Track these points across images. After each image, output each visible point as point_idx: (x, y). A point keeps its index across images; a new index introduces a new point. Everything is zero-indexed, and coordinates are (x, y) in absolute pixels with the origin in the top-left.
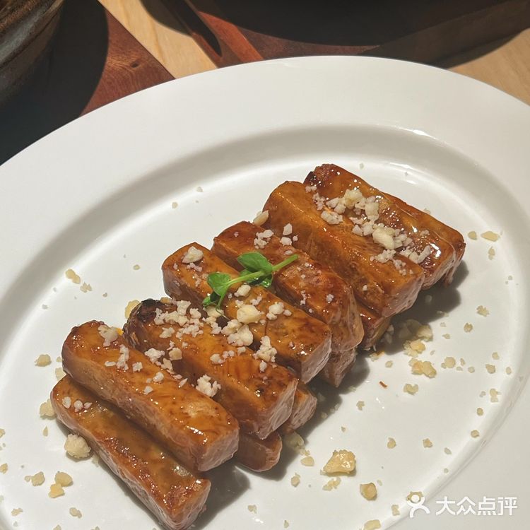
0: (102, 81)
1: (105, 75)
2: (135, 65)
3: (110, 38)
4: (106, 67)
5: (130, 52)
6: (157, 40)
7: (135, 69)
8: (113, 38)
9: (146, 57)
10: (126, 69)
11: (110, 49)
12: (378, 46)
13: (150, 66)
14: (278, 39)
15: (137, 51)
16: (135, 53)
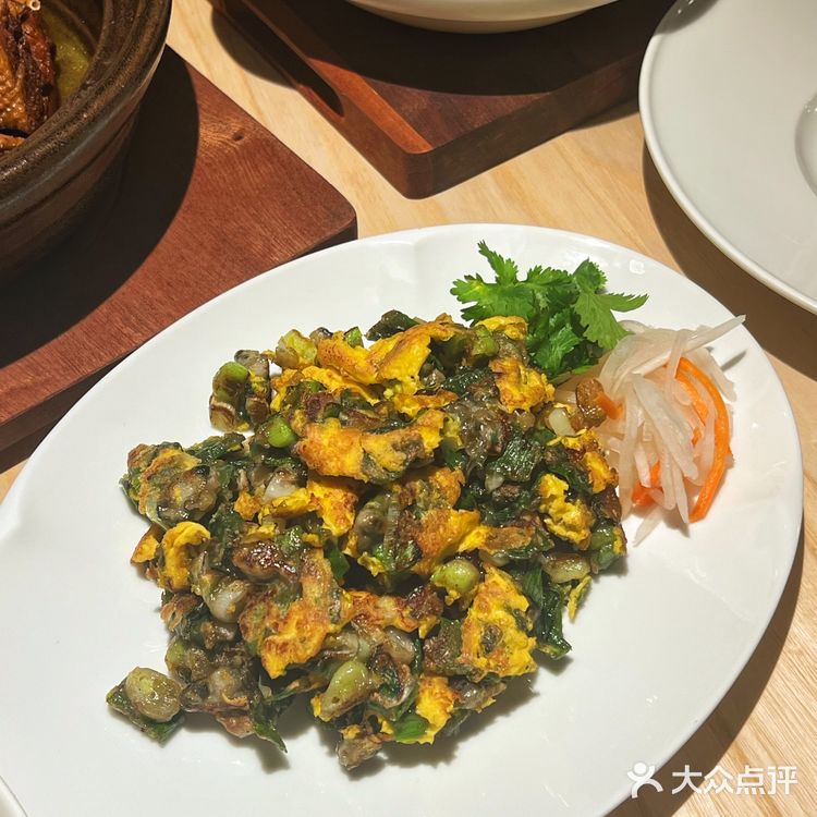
0: (198, 161)
1: (201, 153)
2: (237, 137)
3: (199, 102)
4: (201, 143)
5: (228, 119)
6: (253, 97)
7: (239, 142)
8: (203, 102)
9: (250, 125)
10: (227, 144)
11: (201, 117)
12: (548, 93)
13: (259, 137)
14: (417, 91)
15: (238, 118)
16: (235, 121)
